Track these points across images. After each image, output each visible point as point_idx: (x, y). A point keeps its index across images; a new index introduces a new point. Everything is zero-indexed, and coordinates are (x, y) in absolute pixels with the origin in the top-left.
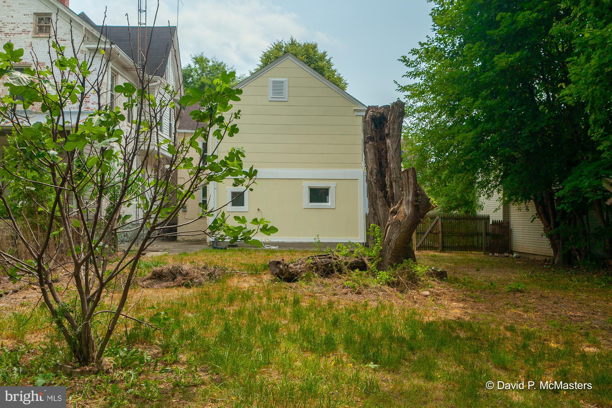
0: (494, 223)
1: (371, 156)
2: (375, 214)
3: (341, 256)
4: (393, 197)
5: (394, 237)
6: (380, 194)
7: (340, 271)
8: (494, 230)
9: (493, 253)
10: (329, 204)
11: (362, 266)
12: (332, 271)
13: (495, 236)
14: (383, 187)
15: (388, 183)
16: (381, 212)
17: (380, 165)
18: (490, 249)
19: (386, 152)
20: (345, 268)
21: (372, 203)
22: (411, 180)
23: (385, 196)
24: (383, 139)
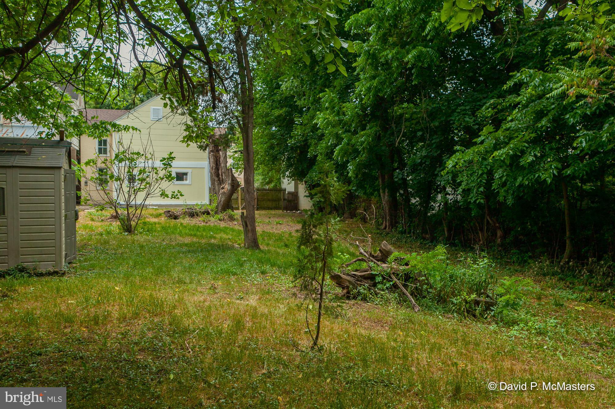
0: (289, 193)
1: (212, 160)
2: (214, 189)
3: (198, 208)
4: (223, 181)
5: (223, 199)
6: (216, 179)
7: (197, 215)
8: (288, 197)
9: (287, 211)
10: (188, 182)
11: (208, 213)
12: (194, 215)
13: (289, 201)
14: (218, 175)
15: (220, 173)
16: (217, 188)
17: (217, 164)
18: (286, 208)
19: (220, 158)
20: (200, 214)
21: (213, 184)
22: (230, 174)
23: (219, 180)
24: (218, 151)
